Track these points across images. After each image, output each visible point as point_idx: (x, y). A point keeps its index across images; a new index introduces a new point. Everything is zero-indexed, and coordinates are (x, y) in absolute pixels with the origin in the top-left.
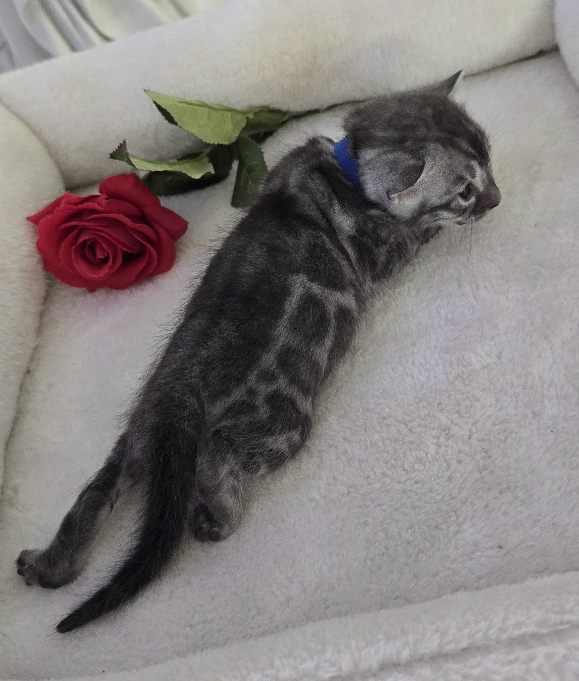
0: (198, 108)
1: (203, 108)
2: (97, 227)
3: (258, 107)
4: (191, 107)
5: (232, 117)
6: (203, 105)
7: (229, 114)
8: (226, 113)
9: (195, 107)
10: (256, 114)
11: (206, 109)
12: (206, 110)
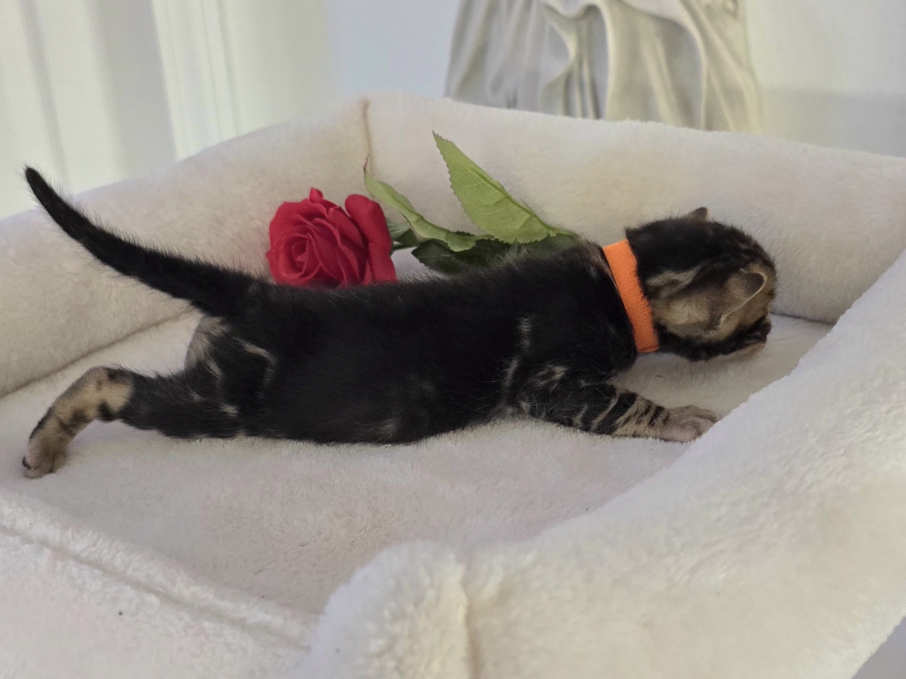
0: (493, 188)
1: (497, 192)
2: (313, 231)
3: (568, 231)
4: (483, 181)
5: (528, 220)
6: (501, 190)
7: (527, 216)
8: (524, 213)
9: (488, 185)
10: (559, 235)
11: (500, 194)
12: (500, 196)
